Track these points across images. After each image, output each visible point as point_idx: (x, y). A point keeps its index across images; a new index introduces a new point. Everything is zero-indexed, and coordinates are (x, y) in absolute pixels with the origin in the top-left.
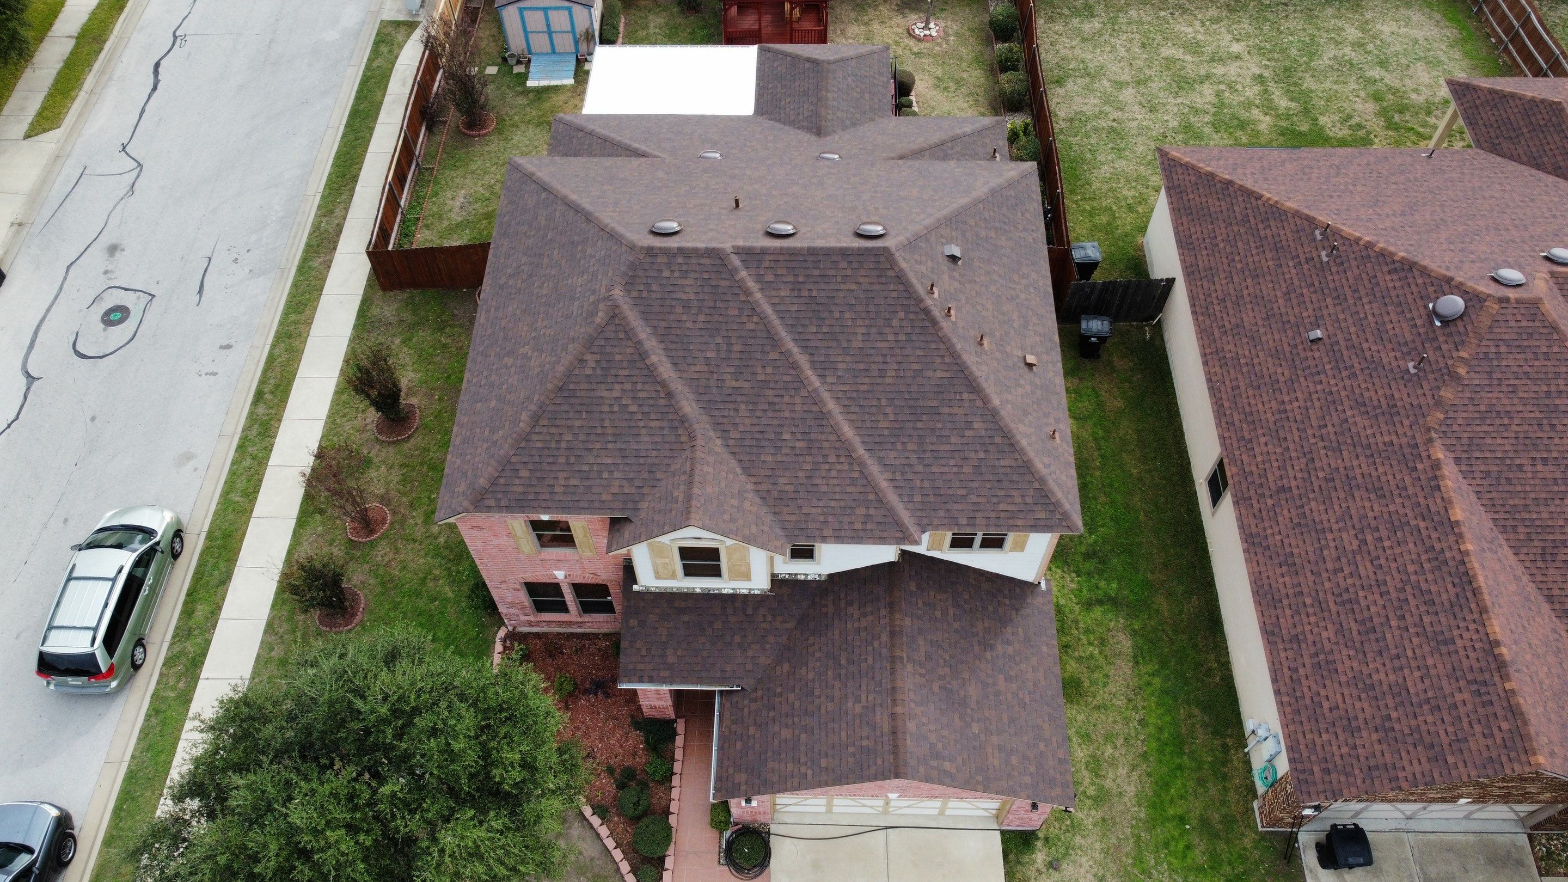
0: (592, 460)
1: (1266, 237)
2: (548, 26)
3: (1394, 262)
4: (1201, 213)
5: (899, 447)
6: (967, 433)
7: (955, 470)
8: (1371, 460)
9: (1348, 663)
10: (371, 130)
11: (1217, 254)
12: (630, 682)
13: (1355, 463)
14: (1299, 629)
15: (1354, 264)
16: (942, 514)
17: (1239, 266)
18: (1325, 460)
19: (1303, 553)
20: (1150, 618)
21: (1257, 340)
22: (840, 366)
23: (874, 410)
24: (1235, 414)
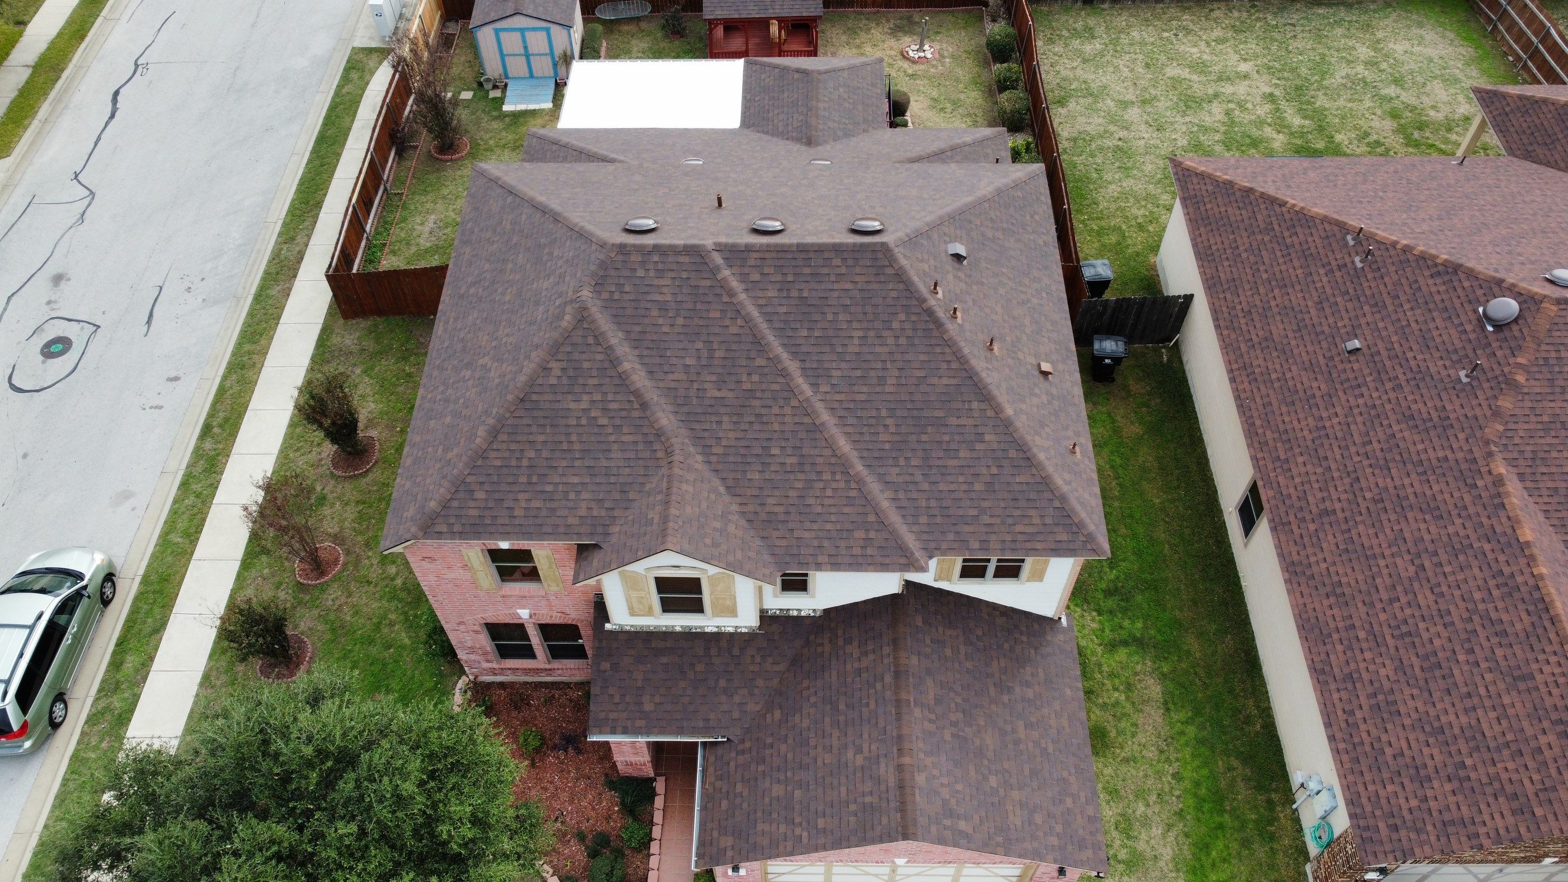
0: (557, 479)
1: (1293, 246)
2: (526, 48)
3: (1436, 265)
4: (1221, 223)
5: (902, 462)
6: (978, 446)
7: (964, 487)
8: (1424, 478)
9: (1411, 703)
10: (339, 155)
11: (1239, 265)
12: (601, 733)
13: (1407, 481)
14: (1353, 666)
15: (1392, 269)
16: (951, 536)
17: (1265, 276)
18: (1371, 479)
19: (1353, 583)
20: (1180, 661)
21: (1289, 353)
22: (835, 373)
23: (873, 421)
24: (1268, 433)
